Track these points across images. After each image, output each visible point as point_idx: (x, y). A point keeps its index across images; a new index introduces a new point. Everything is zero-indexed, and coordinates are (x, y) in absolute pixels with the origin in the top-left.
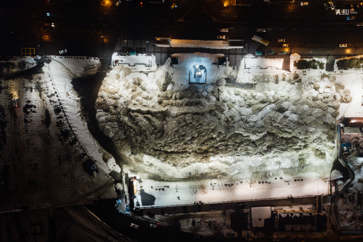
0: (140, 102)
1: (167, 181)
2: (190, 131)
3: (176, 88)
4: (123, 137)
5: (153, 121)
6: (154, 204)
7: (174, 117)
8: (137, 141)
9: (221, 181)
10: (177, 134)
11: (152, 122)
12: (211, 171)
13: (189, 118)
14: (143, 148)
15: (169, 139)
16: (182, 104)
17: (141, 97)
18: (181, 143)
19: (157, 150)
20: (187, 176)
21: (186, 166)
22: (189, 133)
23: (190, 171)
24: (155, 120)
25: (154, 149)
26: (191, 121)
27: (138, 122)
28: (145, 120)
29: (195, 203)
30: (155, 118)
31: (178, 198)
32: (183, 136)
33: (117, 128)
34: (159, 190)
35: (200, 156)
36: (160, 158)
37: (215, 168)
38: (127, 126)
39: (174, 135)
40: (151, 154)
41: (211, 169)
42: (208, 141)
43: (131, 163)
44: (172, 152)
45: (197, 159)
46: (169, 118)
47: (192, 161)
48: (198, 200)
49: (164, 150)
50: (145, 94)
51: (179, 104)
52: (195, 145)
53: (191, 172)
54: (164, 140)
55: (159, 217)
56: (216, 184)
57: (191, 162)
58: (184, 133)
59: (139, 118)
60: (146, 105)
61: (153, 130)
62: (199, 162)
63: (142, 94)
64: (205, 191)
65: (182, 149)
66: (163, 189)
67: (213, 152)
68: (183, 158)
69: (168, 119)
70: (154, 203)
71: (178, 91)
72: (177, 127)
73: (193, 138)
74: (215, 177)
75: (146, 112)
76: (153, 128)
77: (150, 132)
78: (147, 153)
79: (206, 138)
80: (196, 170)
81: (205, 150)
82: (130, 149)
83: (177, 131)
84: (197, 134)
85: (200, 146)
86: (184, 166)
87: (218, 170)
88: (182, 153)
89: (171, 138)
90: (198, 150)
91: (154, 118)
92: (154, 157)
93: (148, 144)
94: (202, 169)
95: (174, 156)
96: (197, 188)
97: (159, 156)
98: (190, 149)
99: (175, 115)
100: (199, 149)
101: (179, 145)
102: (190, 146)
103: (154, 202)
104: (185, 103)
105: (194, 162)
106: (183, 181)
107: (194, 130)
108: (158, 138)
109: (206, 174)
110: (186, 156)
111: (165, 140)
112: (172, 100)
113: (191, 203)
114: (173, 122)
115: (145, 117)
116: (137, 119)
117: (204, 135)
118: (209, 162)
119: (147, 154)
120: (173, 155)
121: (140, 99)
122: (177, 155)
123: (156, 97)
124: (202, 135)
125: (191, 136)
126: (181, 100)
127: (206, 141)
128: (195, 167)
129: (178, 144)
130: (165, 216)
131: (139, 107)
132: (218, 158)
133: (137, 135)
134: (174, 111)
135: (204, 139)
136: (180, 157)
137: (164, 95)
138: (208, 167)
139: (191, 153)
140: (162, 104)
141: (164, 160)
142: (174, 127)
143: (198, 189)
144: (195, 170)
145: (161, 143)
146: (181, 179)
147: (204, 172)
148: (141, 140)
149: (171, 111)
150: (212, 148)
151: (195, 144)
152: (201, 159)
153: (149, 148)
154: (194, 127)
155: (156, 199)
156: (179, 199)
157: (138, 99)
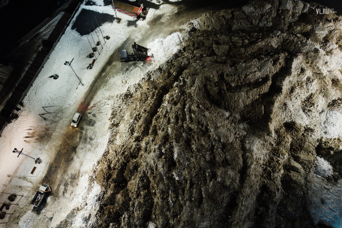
0: (304, 84)
1: (103, 70)
2: (192, 165)
3: (316, 181)
4: (235, 26)
5: (250, 90)
6: (73, 28)
7: (243, 142)
8: (218, 43)
9: (29, 189)
10: (198, 128)
11: (249, 88)
12: (70, 175)
13: (229, 178)
14: (197, 48)
15: (194, 107)
16: (270, 179)
17: (313, 92)
18: (173, 128)
19: (180, 73)
20: (90, 113)
21: (112, 118)
22: (188, 160)
23: (96, 125)
24: (251, 97)
25: (185, 67)
26: (219, 179)
27: (260, 59)
28: (258, 74)
29: (22, 104)
30: (257, 100)
31: (56, 77)
32: (188, 144)
33: (259, 23)
34: (93, 49)
35: (118, 161)
36: (158, 74)
37: (69, 188)
38: (259, 39)
39: (199, 123)
40: (176, 59)
41: (75, 178)
42: (145, 201)
43: (174, 21)
44: (159, 101)
45: (116, 152)
46: (244, 129)
47: (118, 137)
48: (23, 113)
49: (172, 87)
50: (321, 102)
51: (274, 172)
52: (152, 162)
53: (93, 125)
54: (197, 94)
55: (45, 35)
56: (32, 173)
57: (116, 135)
58: (194, 147)
59: (270, 64)
60: (294, 94)
61: (228, 84)
62: (107, 153)
63: (320, 96)
64: (33, 139)
65: (155, 126)
66: (91, 56)
67: (112, 200)
68: (136, 119)
69: (241, 126)
70: (74, 30)
71: (306, 184)
72: (217, 138)
73: (171, 164)
74: (47, 179)
75: (278, 84)
76: (233, 85)
77: (227, 75)
78: (182, 53)
79: (156, 200)
80: (91, 139)
81: (126, 182)
82: (204, 28)
83: (205, 133)
84: (177, 178)
85: (144, 172)
86: (114, 115)
87: (61, 193)
88: (148, 122)
89: (194, 112)
90: (137, 163)
91: (258, 97)
92: (168, 62)
93: (201, 60)
94: (85, 156)
95: (151, 101)
96: (51, 123)
97: (165, 72)
98: (147, 143)
99: (247, 146)
100: (136, 167)
101: (169, 122)
102: (156, 147)
103: (77, 30)
104: (272, 188)
105: (112, 141)
106: (83, 100)
107: (191, 176)
108: (205, 86)
109: (69, 160)
110: (137, 128)
111: (195, 98)
112: (286, 156)
113: (27, 97)
114: (233, 135)
115: (265, 79)
116: (268, 60)
117: (168, 197)
118: (92, 180)
119: (180, 51)
120: (153, 99)
121: (311, 88)
122: (148, 109)
123: (307, 122)
124: (168, 193)
125: (179, 161)
126: (282, 181)
127: (149, 196)
128: (99, 140)
129: (172, 120)
130: (39, 46)
131: (294, 77)
132: (89, 207)
133: (230, 48)
134: (258, 150)
135: (155, 194)
136: (139, 114)
137: (307, 143)
138: (81, 171)
139: (136, 143)
140: (284, 128)
141: (152, 79)
142: (220, 130)
143: (47, 125)
144: (93, 137)
145: (191, 86)
146: (92, 98)
147: (75, 157)
148: (216, 51)
149: (262, 142)
150: (124, 202)
151: (155, 162)
152: (110, 162)
153: (192, 58)
154: (199, 179)
155: (79, 36)
156: (51, 77)
157: (313, 83)
